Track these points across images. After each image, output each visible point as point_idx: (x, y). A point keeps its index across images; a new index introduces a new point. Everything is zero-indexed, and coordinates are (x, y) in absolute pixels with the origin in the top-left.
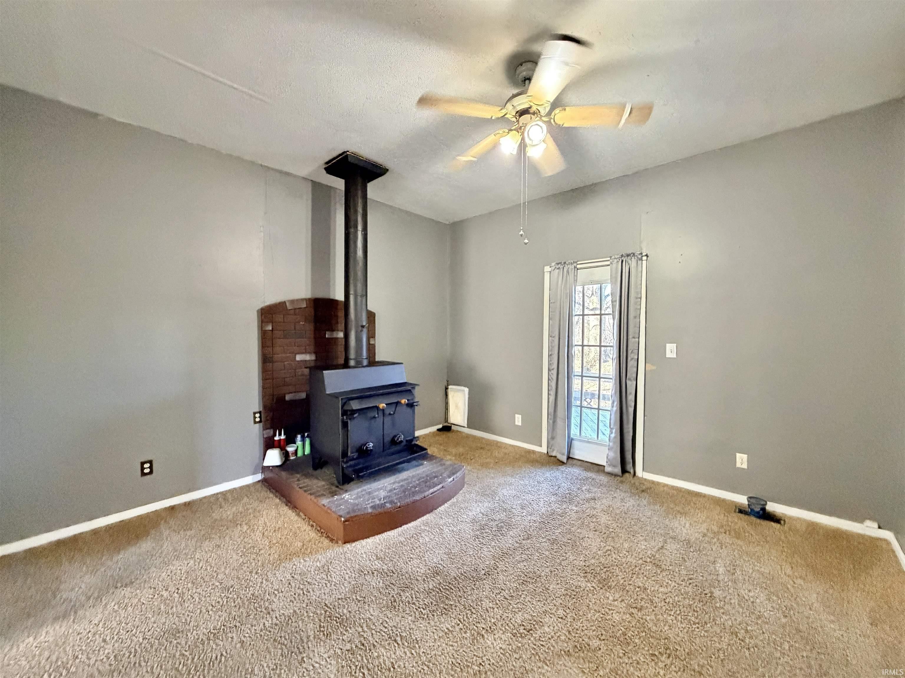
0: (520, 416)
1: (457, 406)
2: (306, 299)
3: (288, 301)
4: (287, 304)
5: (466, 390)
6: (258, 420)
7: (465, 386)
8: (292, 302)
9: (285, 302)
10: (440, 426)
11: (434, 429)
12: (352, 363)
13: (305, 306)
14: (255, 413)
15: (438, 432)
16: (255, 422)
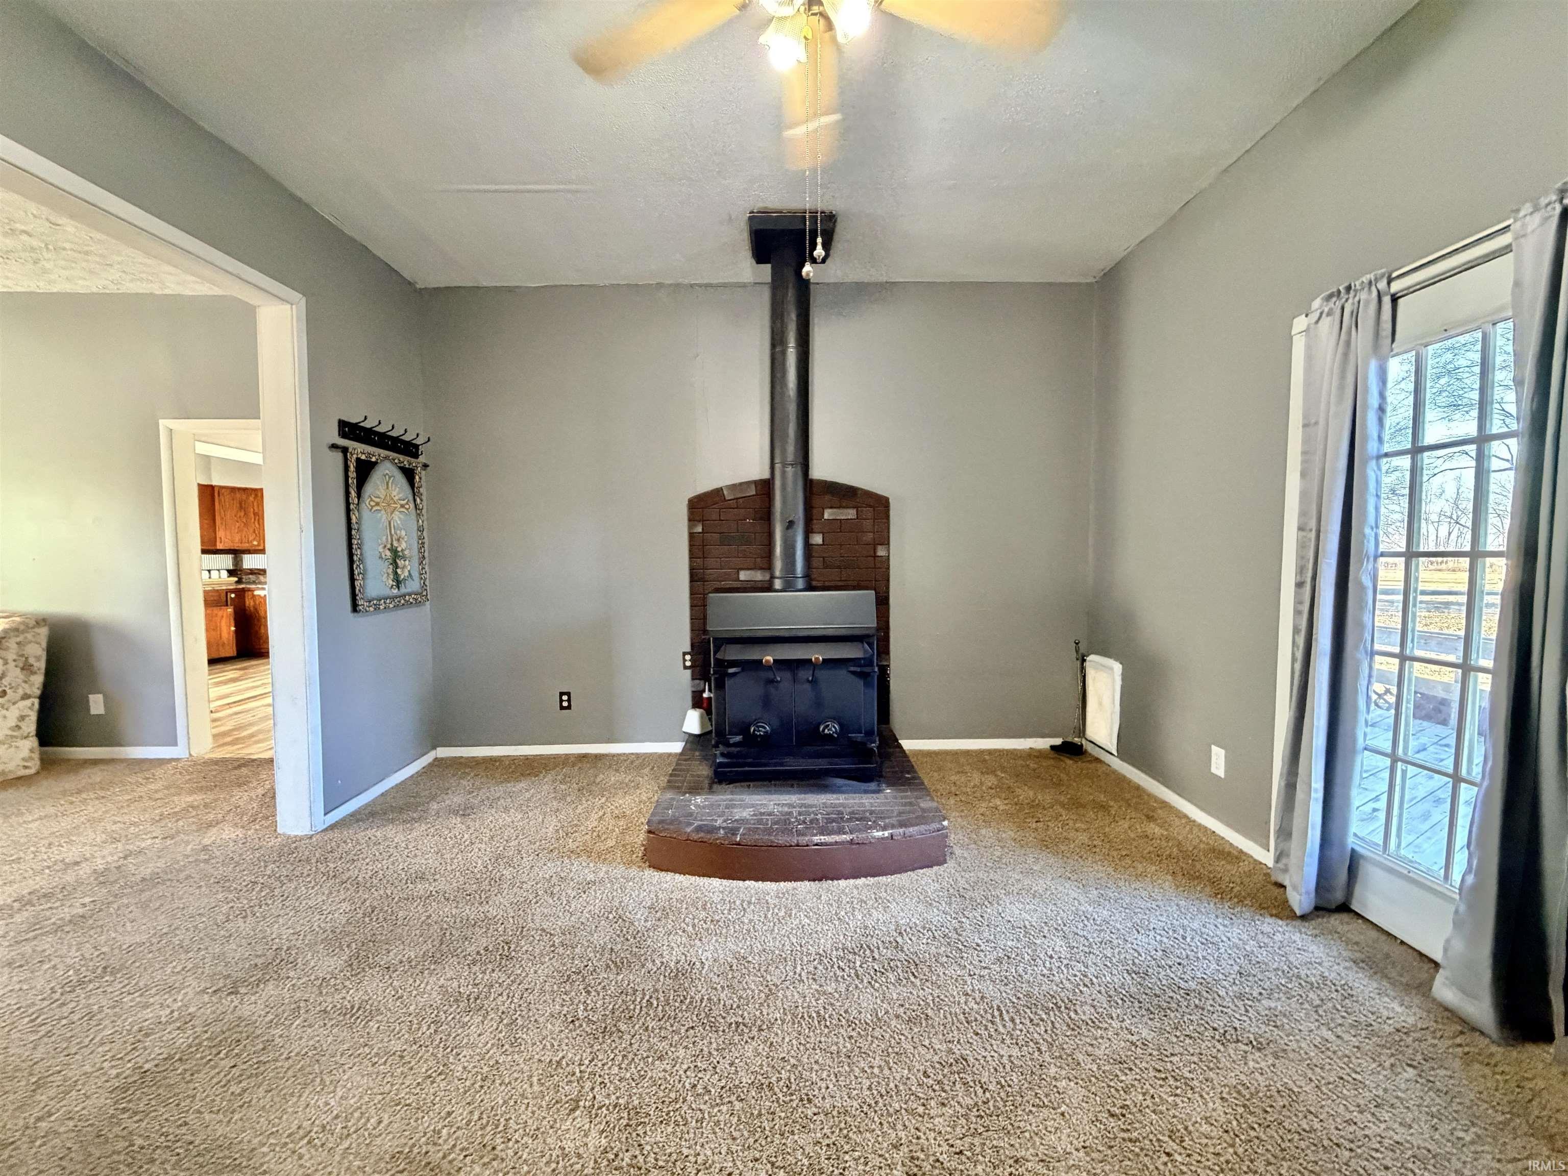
0: (1222, 752)
1: (1100, 704)
2: (755, 482)
3: (727, 486)
4: (725, 492)
5: (1117, 667)
6: (688, 664)
7: (1116, 660)
8: (733, 487)
9: (721, 488)
10: (1058, 741)
11: (1043, 744)
12: (778, 584)
13: (754, 493)
14: (684, 654)
15: (1053, 754)
16: (685, 668)
